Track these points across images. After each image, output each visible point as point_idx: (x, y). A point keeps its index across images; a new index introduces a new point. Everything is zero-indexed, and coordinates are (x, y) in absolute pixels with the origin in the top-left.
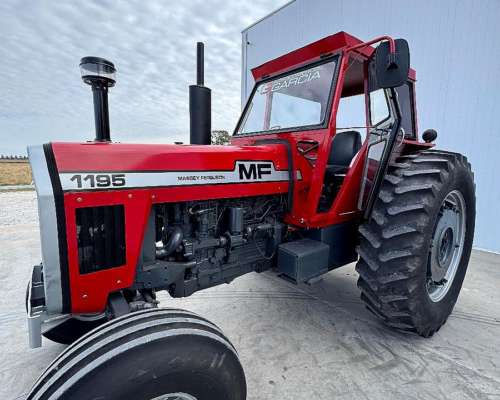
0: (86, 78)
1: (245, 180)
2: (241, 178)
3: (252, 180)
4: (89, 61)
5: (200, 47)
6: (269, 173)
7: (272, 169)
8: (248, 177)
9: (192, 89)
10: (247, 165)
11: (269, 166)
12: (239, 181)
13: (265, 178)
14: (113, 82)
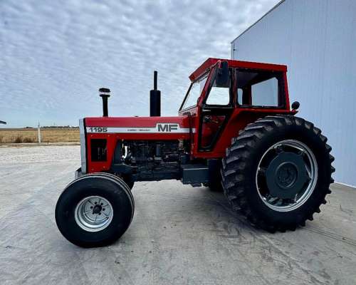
0: (101, 95)
1: (161, 132)
2: (159, 130)
3: (165, 132)
4: (102, 90)
5: (156, 73)
6: (176, 129)
7: (178, 127)
8: (163, 130)
9: (151, 92)
10: (163, 125)
11: (177, 126)
12: (157, 132)
13: (173, 131)
14: (109, 96)
